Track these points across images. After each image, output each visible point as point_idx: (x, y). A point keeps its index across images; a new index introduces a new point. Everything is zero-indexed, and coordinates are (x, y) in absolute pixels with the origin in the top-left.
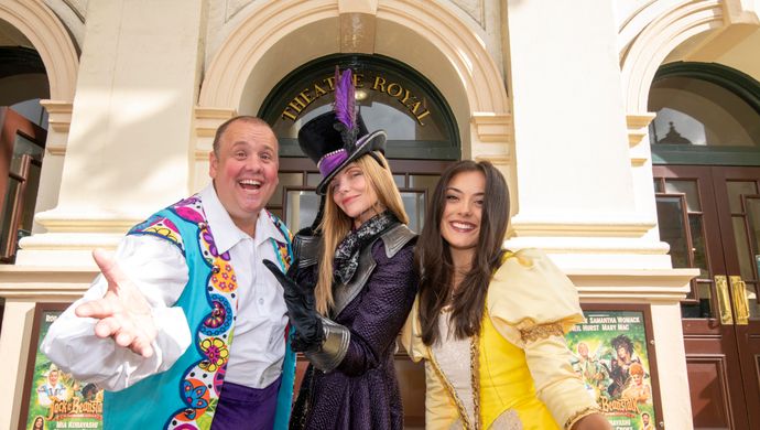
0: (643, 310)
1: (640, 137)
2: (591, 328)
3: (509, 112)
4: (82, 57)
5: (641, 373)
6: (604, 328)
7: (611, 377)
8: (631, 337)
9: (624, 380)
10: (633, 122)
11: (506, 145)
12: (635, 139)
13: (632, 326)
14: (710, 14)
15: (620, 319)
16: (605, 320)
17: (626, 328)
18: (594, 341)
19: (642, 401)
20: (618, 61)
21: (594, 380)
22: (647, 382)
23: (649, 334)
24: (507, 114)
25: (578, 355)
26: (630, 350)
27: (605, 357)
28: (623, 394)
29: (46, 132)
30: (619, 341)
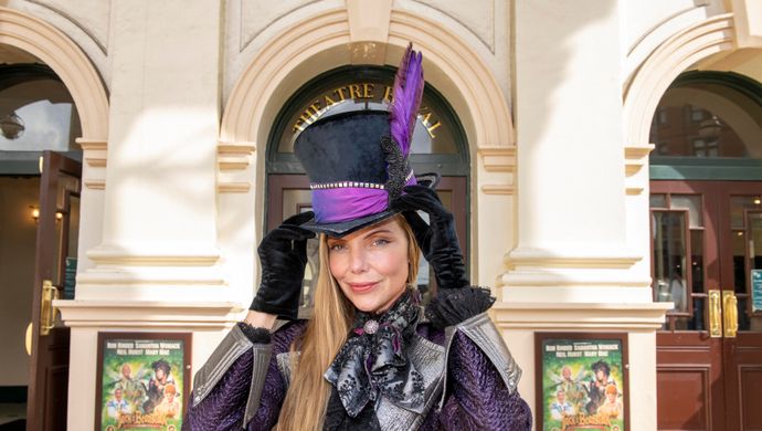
0: (621, 339)
1: (639, 167)
2: (574, 354)
3: (515, 144)
4: (111, 98)
5: (615, 393)
6: (587, 354)
7: (589, 396)
8: (609, 362)
9: (600, 398)
10: (632, 153)
11: (511, 175)
12: (632, 170)
13: (611, 352)
14: (720, 36)
15: (601, 347)
16: (588, 347)
17: (606, 354)
18: (576, 365)
19: (614, 416)
20: (621, 92)
21: (574, 399)
22: (619, 401)
23: (625, 359)
24: (513, 147)
25: (562, 378)
26: (607, 372)
27: (585, 379)
28: (598, 410)
29: (81, 164)
30: (599, 365)
